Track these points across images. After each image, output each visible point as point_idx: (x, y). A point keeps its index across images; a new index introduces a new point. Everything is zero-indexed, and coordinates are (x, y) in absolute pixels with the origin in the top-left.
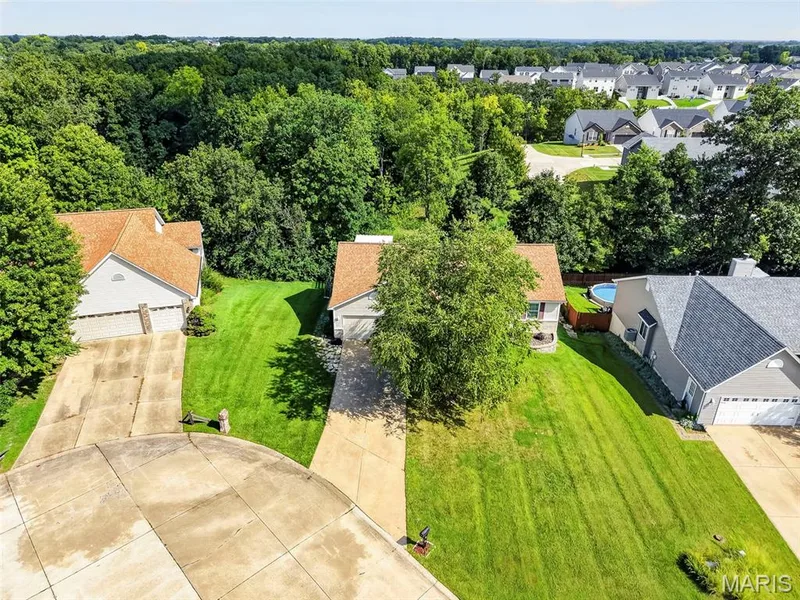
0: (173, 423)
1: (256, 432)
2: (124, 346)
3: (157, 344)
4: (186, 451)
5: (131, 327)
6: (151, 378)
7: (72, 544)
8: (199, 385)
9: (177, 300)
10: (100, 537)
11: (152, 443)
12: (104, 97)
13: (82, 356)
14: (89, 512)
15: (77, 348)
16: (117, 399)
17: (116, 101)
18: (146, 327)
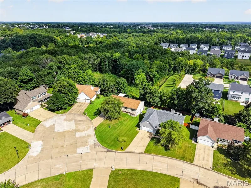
0: (82, 113)
1: (89, 116)
2: (82, 103)
3: (86, 104)
4: (82, 116)
5: (84, 101)
6: (83, 108)
7: (68, 120)
8: (87, 110)
9: (89, 99)
10: (70, 120)
11: (79, 114)
12: (101, 58)
13: (77, 103)
14: (70, 118)
15: (77, 102)
16: (78, 109)
17: (103, 59)
18: (85, 102)
